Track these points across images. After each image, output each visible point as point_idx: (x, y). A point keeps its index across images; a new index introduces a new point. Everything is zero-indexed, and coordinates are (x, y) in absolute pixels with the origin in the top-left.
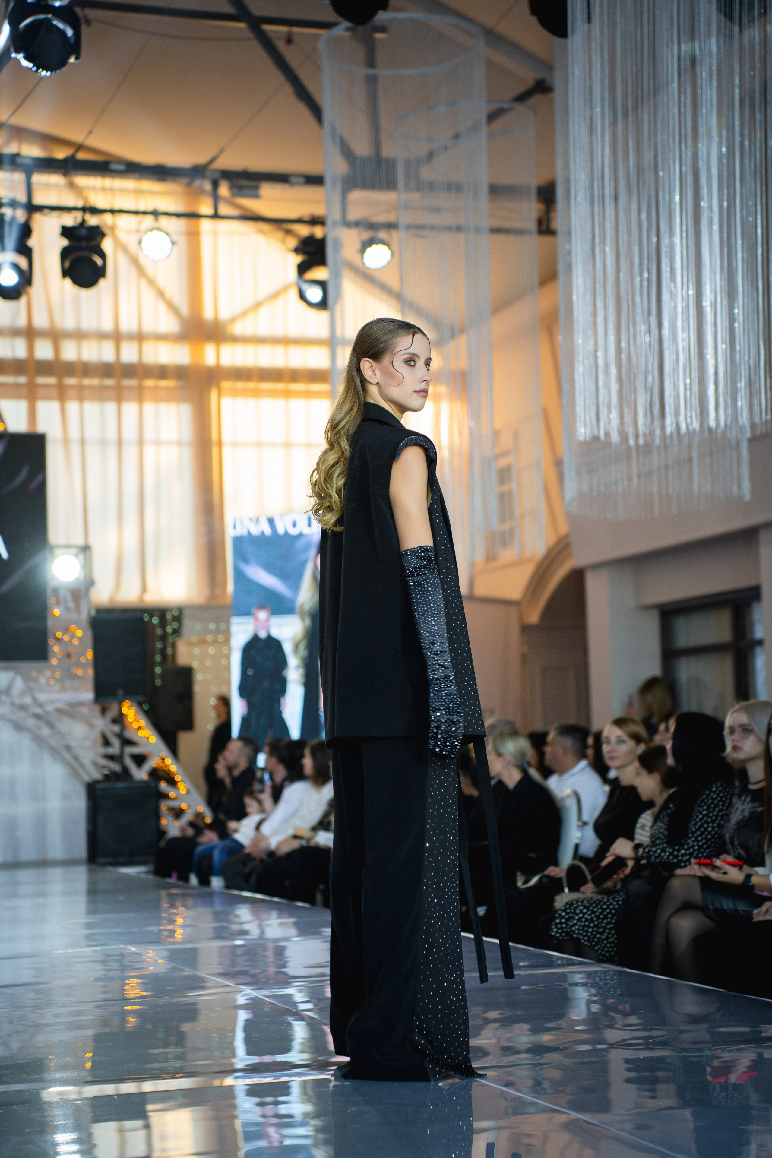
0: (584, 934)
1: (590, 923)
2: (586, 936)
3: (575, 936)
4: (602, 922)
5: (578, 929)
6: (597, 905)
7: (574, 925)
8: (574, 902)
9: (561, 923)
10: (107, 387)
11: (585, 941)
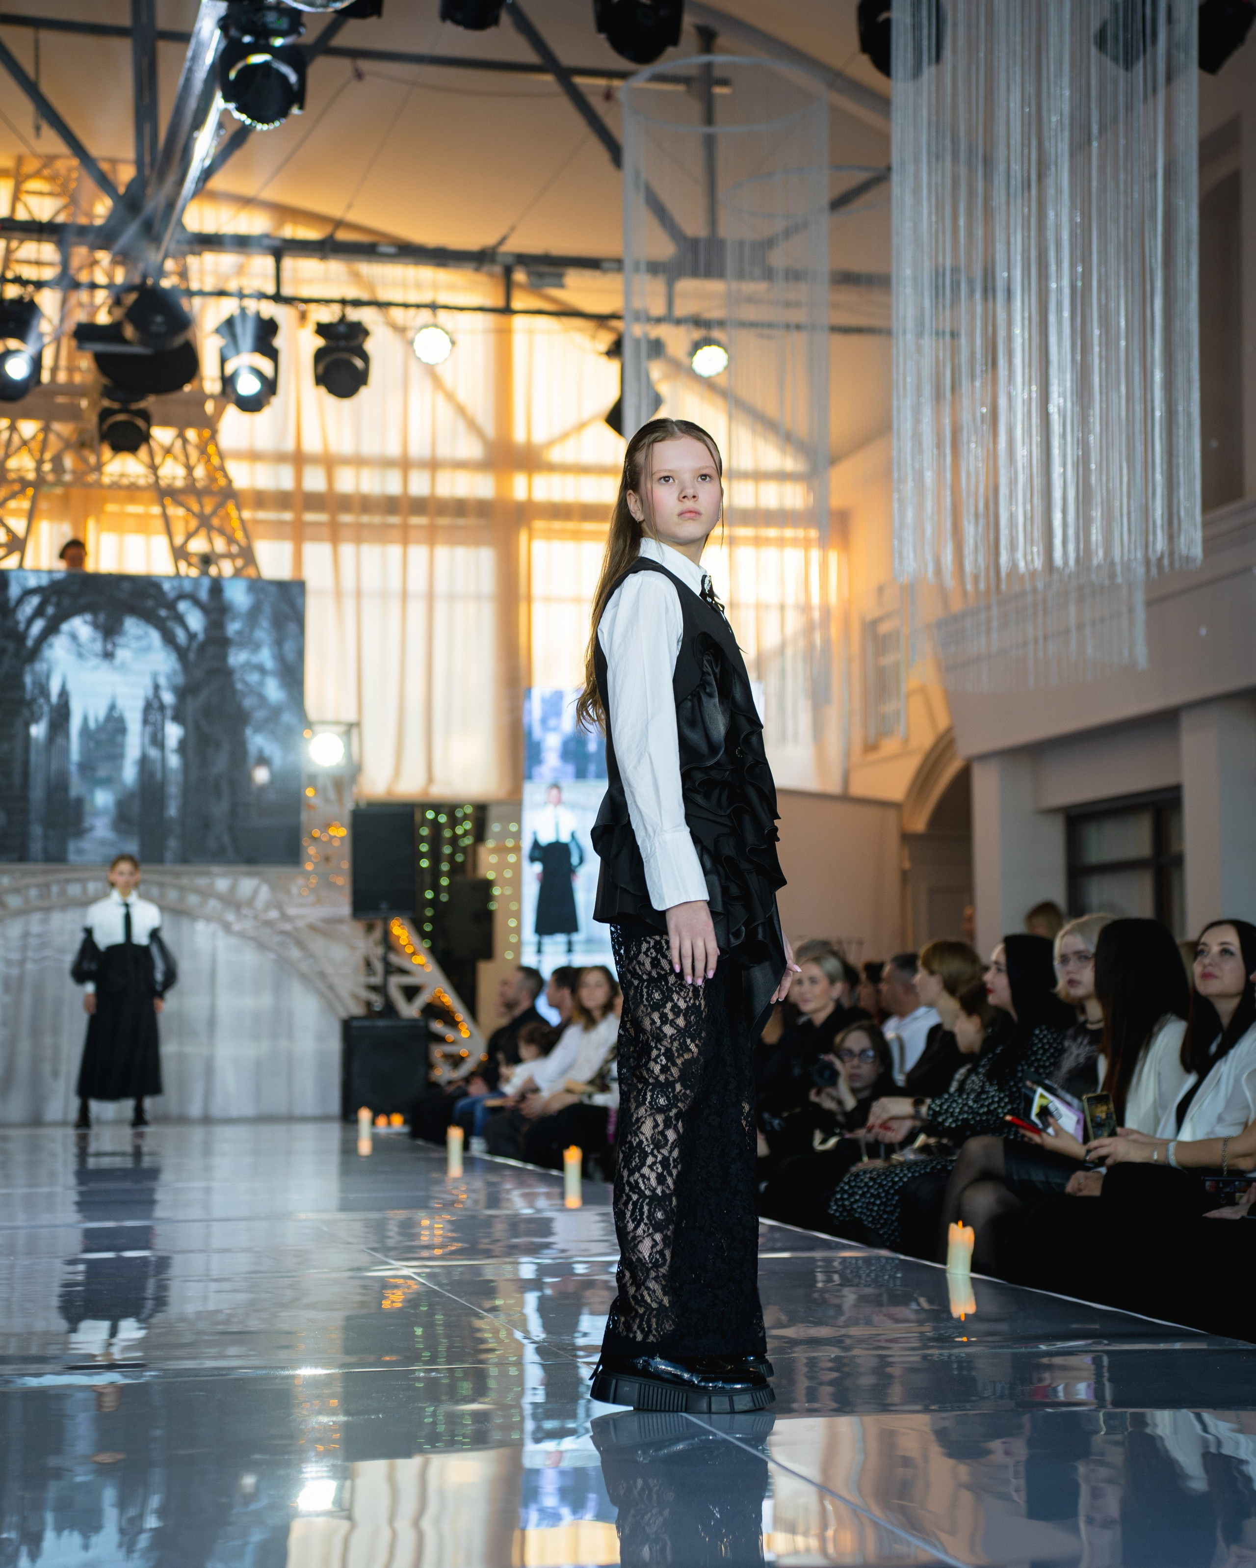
0: (868, 1213)
1: (875, 1199)
2: (871, 1215)
3: (857, 1215)
4: (892, 1199)
5: (861, 1207)
6: (887, 1176)
7: (856, 1201)
8: (861, 1173)
9: (842, 1199)
10: (392, 526)
11: (869, 1222)
